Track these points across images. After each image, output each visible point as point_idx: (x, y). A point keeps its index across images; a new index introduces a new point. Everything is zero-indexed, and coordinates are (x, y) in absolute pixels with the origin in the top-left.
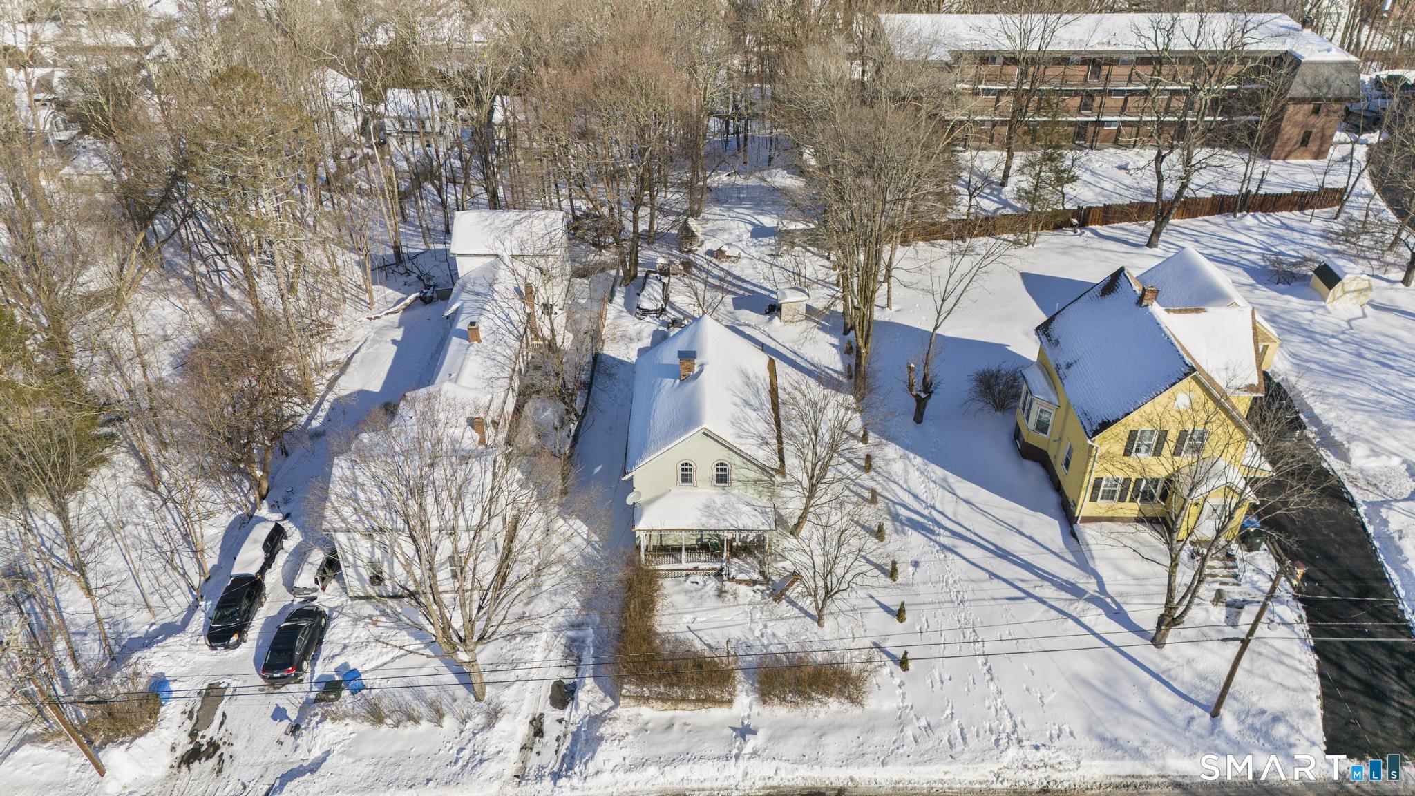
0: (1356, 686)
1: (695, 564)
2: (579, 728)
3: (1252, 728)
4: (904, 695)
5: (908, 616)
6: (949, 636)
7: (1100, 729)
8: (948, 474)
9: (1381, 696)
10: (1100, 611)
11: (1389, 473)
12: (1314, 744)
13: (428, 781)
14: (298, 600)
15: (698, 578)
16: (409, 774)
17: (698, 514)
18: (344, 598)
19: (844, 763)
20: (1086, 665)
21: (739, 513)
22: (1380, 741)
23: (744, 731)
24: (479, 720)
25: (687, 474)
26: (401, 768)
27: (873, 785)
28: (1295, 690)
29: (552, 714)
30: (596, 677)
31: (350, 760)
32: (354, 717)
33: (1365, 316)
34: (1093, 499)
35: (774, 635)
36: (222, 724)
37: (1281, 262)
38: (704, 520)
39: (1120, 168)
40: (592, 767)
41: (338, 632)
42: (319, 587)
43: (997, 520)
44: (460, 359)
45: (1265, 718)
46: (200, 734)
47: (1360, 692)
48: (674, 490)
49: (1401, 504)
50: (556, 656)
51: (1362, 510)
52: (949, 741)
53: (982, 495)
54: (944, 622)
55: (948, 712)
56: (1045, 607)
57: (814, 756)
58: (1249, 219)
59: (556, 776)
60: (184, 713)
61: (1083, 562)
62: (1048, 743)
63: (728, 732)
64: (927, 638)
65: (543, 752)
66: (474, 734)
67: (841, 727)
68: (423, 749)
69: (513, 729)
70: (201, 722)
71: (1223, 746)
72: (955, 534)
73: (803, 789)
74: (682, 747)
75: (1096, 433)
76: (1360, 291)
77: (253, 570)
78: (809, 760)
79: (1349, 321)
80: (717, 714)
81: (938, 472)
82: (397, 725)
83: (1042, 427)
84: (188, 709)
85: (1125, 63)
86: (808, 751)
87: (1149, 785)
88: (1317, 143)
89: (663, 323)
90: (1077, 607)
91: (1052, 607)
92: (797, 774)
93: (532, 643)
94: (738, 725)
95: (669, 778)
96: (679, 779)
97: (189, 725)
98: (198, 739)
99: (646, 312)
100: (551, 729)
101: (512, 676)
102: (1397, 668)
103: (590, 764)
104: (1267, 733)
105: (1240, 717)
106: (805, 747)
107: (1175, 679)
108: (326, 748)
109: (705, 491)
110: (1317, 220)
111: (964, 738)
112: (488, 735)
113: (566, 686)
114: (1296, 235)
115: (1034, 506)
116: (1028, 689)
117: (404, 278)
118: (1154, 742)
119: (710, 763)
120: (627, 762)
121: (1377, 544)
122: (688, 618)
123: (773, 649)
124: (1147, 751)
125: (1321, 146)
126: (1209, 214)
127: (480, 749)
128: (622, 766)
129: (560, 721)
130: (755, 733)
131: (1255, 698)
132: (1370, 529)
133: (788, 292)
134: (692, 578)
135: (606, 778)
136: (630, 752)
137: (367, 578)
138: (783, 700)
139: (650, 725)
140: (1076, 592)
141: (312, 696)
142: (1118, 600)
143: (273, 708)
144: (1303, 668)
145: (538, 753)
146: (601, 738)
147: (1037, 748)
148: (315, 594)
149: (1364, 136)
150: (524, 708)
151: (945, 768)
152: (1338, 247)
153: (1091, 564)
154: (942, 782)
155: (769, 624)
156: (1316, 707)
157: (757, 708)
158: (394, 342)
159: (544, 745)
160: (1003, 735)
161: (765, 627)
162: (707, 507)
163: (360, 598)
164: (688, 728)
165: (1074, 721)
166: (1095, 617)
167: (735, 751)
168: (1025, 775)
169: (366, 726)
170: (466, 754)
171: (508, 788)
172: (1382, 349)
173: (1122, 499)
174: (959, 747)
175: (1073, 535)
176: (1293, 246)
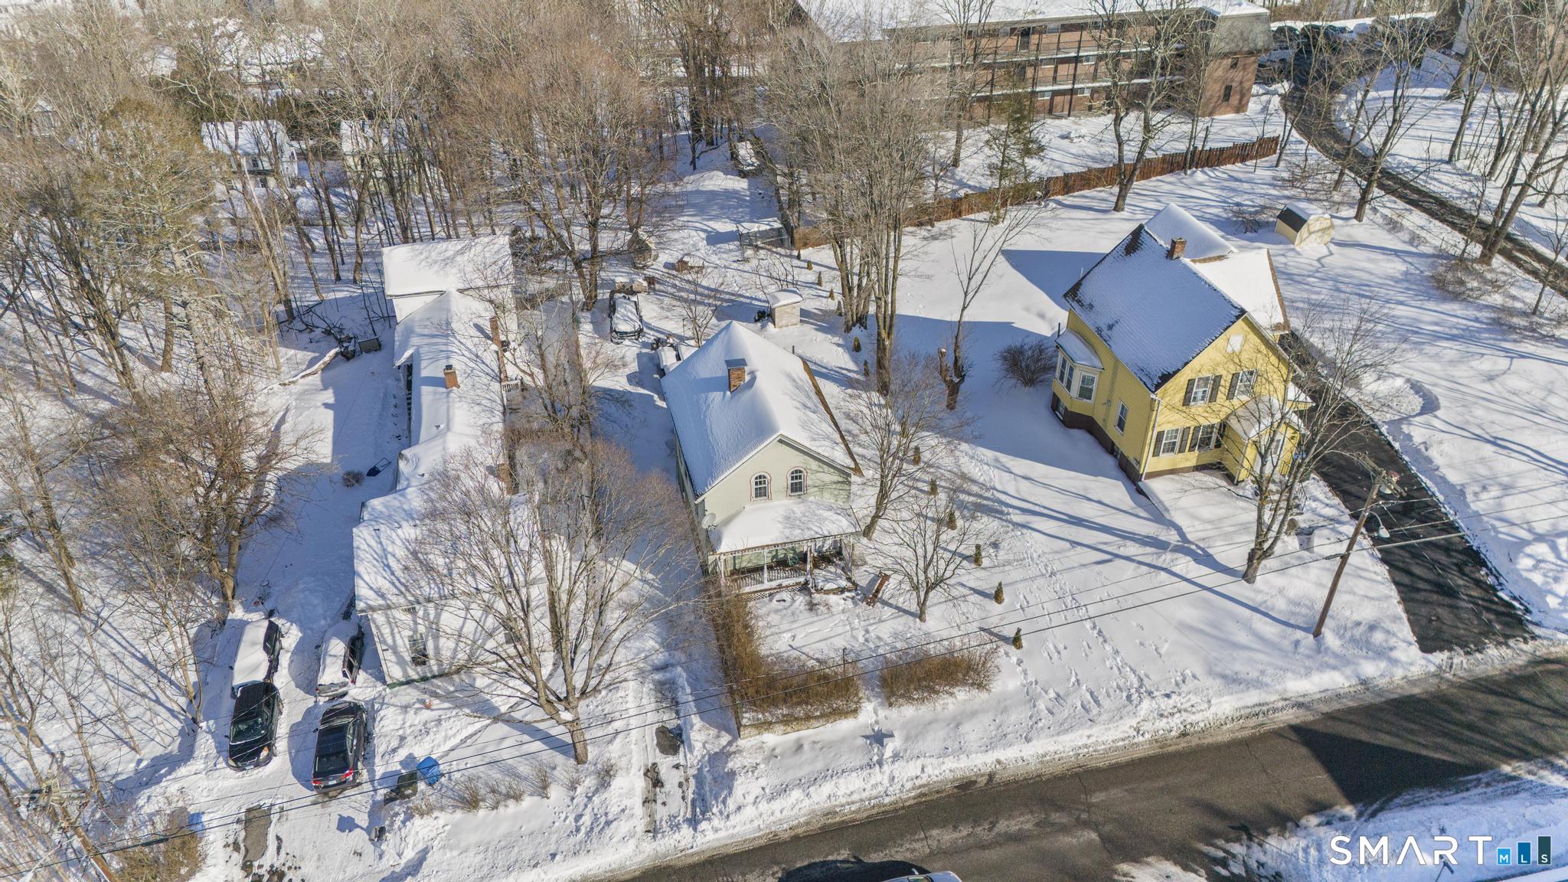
0: (1427, 587)
1: (779, 582)
2: (700, 770)
3: (1353, 640)
4: (1025, 672)
5: (1006, 596)
6: (1050, 607)
7: (1218, 669)
8: (999, 454)
9: (1450, 592)
10: (1189, 558)
11: (1398, 394)
12: (1410, 644)
13: (553, 856)
14: (322, 700)
15: (786, 595)
16: (527, 854)
17: (780, 526)
18: (380, 687)
19: (989, 747)
20: (1187, 612)
21: (822, 520)
22: (1462, 632)
23: (879, 738)
24: (589, 782)
25: (761, 489)
26: (516, 850)
27: (1020, 763)
28: (1379, 599)
29: (665, 763)
30: (701, 713)
31: (455, 853)
32: (442, 809)
33: (1331, 254)
34: (1156, 454)
35: (879, 638)
36: (279, 848)
37: (1243, 212)
38: (787, 532)
39: (1063, 137)
40: (731, 804)
41: (388, 724)
42: (348, 680)
43: (1062, 491)
44: (444, 408)
45: (1362, 629)
46: (256, 864)
47: (1431, 591)
48: (748, 507)
49: (1418, 419)
50: (649, 701)
51: (1384, 429)
52: (1083, 706)
53: (1038, 470)
54: (1041, 595)
55: (1073, 679)
56: (1133, 565)
57: (956, 746)
58: (1199, 175)
59: (693, 822)
60: (227, 845)
61: (1158, 515)
62: (1176, 690)
63: (861, 741)
64: (1030, 612)
65: (669, 801)
66: (590, 799)
67: (974, 714)
68: (534, 825)
69: (629, 785)
70: (252, 851)
71: (1332, 661)
72: (1024, 511)
73: (952, 781)
74: (819, 765)
75: (1158, 386)
76: (1324, 230)
77: (260, 676)
78: (953, 752)
79: (1319, 260)
80: (844, 726)
81: (989, 454)
82: (495, 807)
83: (1085, 393)
84: (231, 840)
85: (1052, 31)
86: (949, 743)
87: (1275, 710)
88: (1238, 97)
89: (644, 345)
90: (1166, 559)
91: (1140, 563)
92: (944, 767)
93: (621, 693)
94: (869, 732)
95: (815, 798)
96: (825, 798)
97: (238, 858)
98: (255, 870)
99: (623, 335)
100: (671, 778)
101: (611, 729)
102: (1456, 565)
103: (730, 801)
104: (1367, 641)
105: (1340, 631)
106: (945, 740)
107: (1273, 609)
108: (421, 847)
109: (781, 503)
110: (1261, 170)
111: (1097, 702)
112: (606, 795)
113: (670, 731)
114: (1246, 186)
115: (1095, 472)
116: (1142, 644)
117: (306, 336)
118: (1270, 671)
119: (854, 774)
120: (767, 791)
121: (1406, 458)
122: (787, 636)
123: (881, 651)
124: (1266, 679)
125: (1241, 100)
126: (1161, 174)
127: (602, 811)
128: (764, 796)
129: (677, 767)
130: (891, 736)
131: (1348, 613)
132: (1397, 446)
133: (780, 295)
134: (778, 597)
135: (749, 812)
136: (768, 780)
137: (408, 659)
138: (910, 699)
139: (777, 751)
140: (1161, 545)
141: (380, 797)
142: (1202, 545)
143: (335, 819)
144: (1379, 578)
145: (664, 804)
146: (732, 774)
147: (1168, 696)
148: (345, 689)
149: (1274, 87)
150: (634, 761)
151: (1087, 732)
152: (1286, 193)
153: (1167, 515)
154: (1086, 746)
155: (871, 628)
156: (1400, 610)
157: (883, 713)
158: (327, 406)
159: (668, 794)
160: (1133, 691)
161: (867, 631)
162: (787, 518)
163: (402, 684)
164: (819, 746)
165: (1193, 666)
166: (1185, 565)
167: (875, 758)
168: (1162, 724)
169: (459, 814)
170: (587, 820)
171: (645, 844)
172: (1356, 281)
173: (1182, 450)
174: (1095, 710)
175: (1140, 491)
176: (1246, 196)
